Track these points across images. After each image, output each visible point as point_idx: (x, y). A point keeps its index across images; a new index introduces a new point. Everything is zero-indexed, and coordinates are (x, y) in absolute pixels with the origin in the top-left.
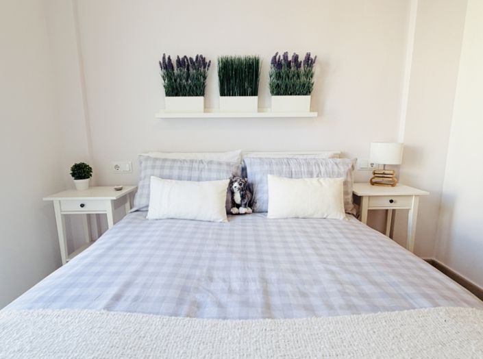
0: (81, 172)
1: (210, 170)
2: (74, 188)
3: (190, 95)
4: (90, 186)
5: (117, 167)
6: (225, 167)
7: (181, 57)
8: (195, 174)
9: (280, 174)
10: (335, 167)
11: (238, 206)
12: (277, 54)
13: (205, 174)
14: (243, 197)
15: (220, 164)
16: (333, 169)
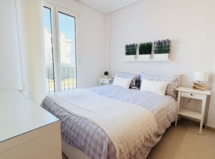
0: (106, 74)
1: (129, 75)
2: (104, 77)
3: (131, 55)
4: (108, 77)
5: (114, 73)
6: (134, 75)
7: (130, 44)
8: (126, 76)
9: (149, 79)
10: (168, 78)
11: (134, 86)
12: (156, 41)
13: (128, 77)
14: (135, 84)
15: (133, 74)
16: (167, 79)
